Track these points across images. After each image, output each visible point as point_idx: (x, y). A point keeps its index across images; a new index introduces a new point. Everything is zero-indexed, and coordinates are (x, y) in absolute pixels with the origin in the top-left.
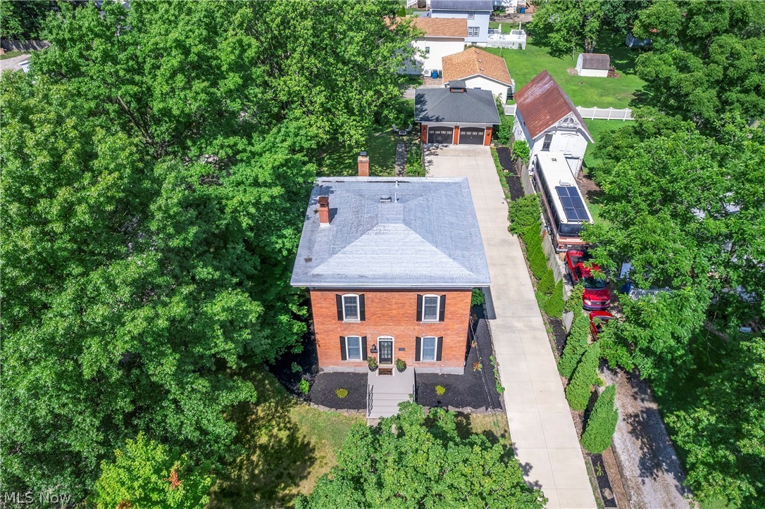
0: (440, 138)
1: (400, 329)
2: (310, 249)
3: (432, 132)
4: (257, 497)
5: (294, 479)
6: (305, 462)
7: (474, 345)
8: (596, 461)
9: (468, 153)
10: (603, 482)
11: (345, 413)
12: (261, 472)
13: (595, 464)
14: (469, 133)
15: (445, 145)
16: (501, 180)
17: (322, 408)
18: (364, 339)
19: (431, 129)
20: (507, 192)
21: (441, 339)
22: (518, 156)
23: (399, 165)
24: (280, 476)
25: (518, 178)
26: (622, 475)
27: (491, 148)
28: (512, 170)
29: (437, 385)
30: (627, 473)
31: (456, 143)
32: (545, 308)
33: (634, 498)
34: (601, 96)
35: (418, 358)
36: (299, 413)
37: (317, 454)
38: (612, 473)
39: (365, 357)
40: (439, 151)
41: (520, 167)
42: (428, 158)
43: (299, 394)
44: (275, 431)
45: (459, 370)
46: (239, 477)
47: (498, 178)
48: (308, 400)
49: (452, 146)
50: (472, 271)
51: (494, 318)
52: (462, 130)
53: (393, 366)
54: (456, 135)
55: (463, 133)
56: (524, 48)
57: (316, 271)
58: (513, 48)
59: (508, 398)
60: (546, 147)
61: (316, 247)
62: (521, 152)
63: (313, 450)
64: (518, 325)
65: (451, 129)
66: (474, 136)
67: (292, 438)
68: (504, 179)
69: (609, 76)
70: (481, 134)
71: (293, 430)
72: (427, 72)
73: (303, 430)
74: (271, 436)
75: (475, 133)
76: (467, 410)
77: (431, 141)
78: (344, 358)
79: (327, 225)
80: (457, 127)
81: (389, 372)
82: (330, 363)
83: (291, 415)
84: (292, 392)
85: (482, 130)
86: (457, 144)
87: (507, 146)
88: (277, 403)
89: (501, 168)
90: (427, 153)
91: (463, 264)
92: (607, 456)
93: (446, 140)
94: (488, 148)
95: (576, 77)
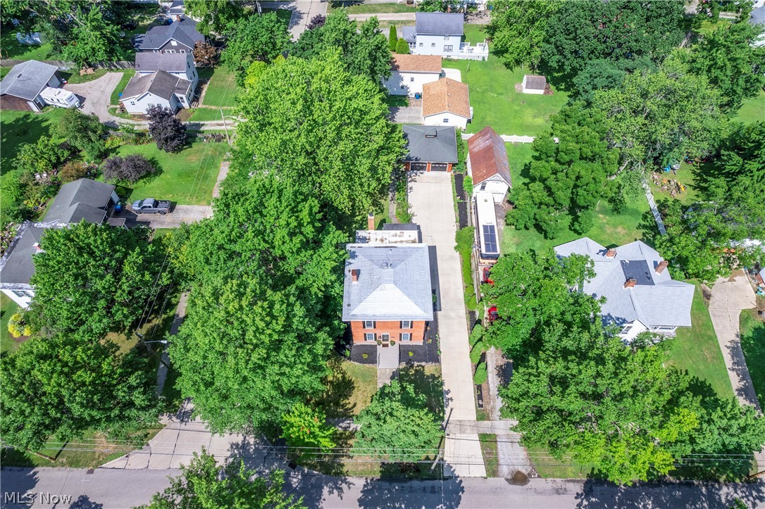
0: (418, 168)
1: (392, 331)
2: (349, 297)
3: (413, 165)
4: (332, 404)
5: (346, 397)
6: (350, 389)
7: (428, 329)
8: (479, 388)
9: (436, 180)
10: (480, 397)
11: (367, 365)
12: (332, 394)
13: (478, 388)
14: (437, 166)
15: (422, 172)
16: (455, 206)
17: (356, 363)
18: (375, 334)
20: (457, 216)
21: (411, 334)
23: (391, 192)
24: (340, 396)
25: (466, 203)
26: (489, 394)
27: (451, 175)
28: (462, 198)
29: (409, 351)
30: (491, 393)
31: (429, 171)
32: (467, 302)
33: (492, 404)
34: (535, 117)
35: (401, 340)
36: (346, 365)
37: (355, 385)
38: (484, 393)
39: (376, 340)
40: (417, 177)
42: (410, 185)
43: (345, 356)
44: (336, 374)
45: (421, 343)
46: (323, 396)
47: (453, 204)
48: (350, 359)
49: (426, 173)
50: (425, 312)
51: (440, 310)
52: (433, 163)
53: (389, 343)
54: (429, 166)
55: (434, 165)
56: (486, 60)
57: (354, 312)
58: (478, 59)
59: (443, 357)
60: (483, 188)
61: (352, 297)
63: (353, 383)
64: (453, 315)
66: (440, 167)
67: (344, 377)
68: (457, 205)
69: (545, 93)
70: (445, 166)
71: (344, 374)
72: (412, 94)
73: (349, 374)
74: (334, 377)
75: (441, 165)
76: (423, 364)
77: (412, 169)
78: (366, 340)
79: (355, 283)
80: (429, 163)
81: (387, 346)
82: (358, 341)
83: (342, 366)
84: (342, 355)
85: (446, 164)
87: (462, 173)
88: (335, 360)
89: (456, 194)
90: (410, 179)
91: (421, 308)
92: (484, 386)
93: (423, 168)
94: (449, 174)
95: (520, 94)
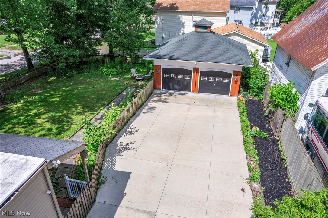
3: (167, 75)
9: (207, 103)
14: (211, 79)
15: (183, 92)
16: (245, 142)
19: (166, 71)
20: (253, 164)
22: (277, 106)
25: (276, 142)
27: (238, 100)
28: (264, 128)
40: (173, 98)
41: (279, 124)
47: (241, 138)
49: (190, 94)
52: (203, 74)
54: (195, 80)
55: (204, 79)
62: (283, 100)
65: (188, 72)
66: (218, 84)
68: (251, 141)
70: (226, 80)
75: (219, 80)
77: (166, 87)
80: (196, 70)
85: (228, 76)
86: (196, 92)
87: (260, 98)
89: (248, 123)
94: (234, 99)
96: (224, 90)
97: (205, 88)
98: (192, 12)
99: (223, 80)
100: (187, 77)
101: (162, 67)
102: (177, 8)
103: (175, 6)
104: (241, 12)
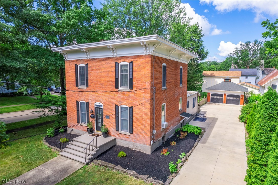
3: (213, 97)
14: (232, 98)
19: (212, 95)
21: (131, 109)
49: (222, 104)
52: (228, 96)
54: (225, 98)
55: (229, 98)
65: (222, 95)
70: (238, 99)
75: (235, 98)
77: (212, 101)
80: (225, 94)
86: (225, 103)
93: (220, 101)
96: (237, 102)
97: (229, 102)
98: (222, 77)
99: (236, 99)
100: (221, 97)
101: (211, 93)
102: (214, 75)
103: (213, 74)
104: (249, 78)
